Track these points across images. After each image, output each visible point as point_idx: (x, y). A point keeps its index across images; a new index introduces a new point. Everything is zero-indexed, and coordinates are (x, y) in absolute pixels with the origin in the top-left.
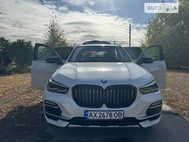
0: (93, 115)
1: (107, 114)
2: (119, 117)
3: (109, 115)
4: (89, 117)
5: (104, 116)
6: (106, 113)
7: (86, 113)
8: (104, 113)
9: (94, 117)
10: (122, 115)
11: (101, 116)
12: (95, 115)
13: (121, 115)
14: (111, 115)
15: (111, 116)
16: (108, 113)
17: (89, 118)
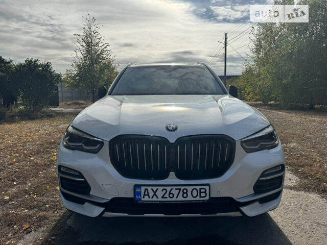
0: (151, 194)
1: (178, 191)
2: (200, 197)
3: (181, 193)
4: (144, 197)
5: (171, 196)
6: (176, 189)
7: (138, 190)
8: (172, 189)
9: (152, 198)
10: (208, 192)
11: (167, 195)
12: (155, 194)
13: (205, 192)
14: (186, 193)
15: (185, 195)
16: (180, 189)
17: (143, 199)
